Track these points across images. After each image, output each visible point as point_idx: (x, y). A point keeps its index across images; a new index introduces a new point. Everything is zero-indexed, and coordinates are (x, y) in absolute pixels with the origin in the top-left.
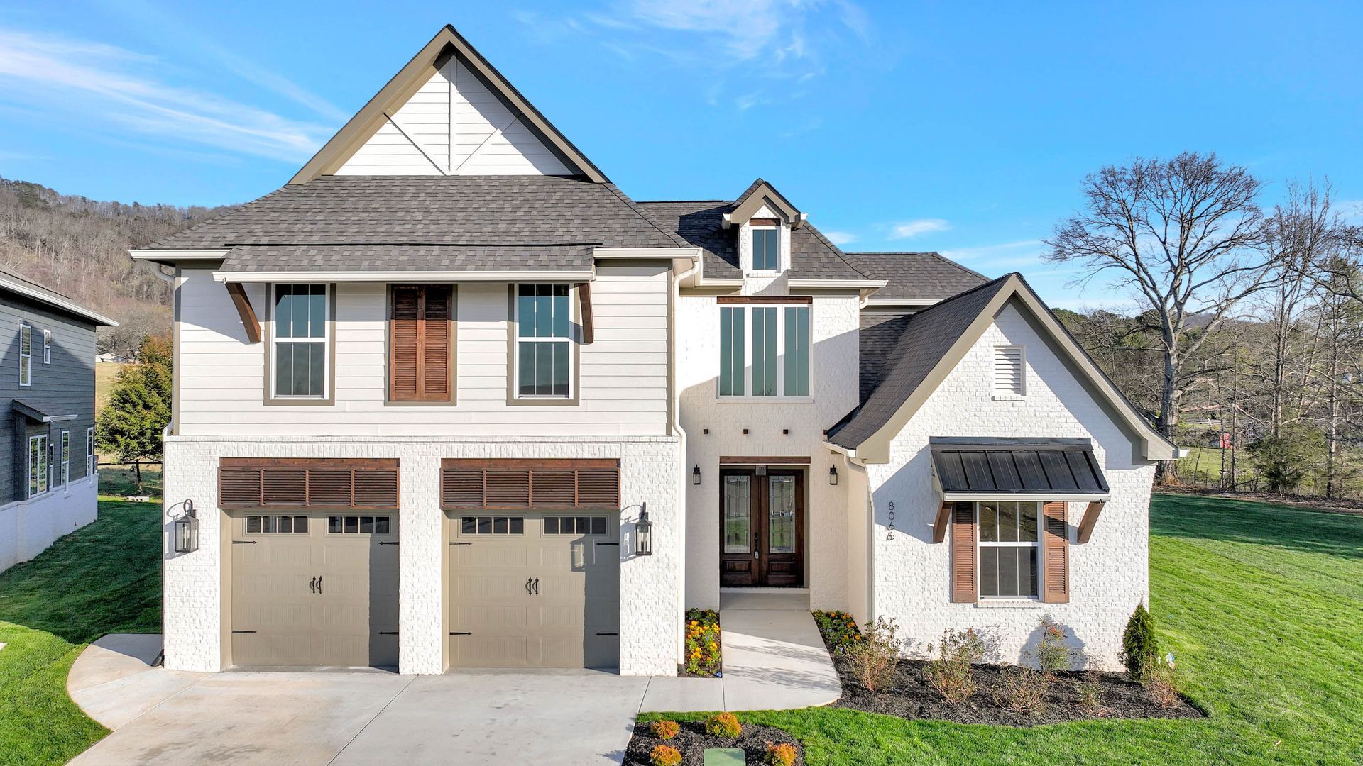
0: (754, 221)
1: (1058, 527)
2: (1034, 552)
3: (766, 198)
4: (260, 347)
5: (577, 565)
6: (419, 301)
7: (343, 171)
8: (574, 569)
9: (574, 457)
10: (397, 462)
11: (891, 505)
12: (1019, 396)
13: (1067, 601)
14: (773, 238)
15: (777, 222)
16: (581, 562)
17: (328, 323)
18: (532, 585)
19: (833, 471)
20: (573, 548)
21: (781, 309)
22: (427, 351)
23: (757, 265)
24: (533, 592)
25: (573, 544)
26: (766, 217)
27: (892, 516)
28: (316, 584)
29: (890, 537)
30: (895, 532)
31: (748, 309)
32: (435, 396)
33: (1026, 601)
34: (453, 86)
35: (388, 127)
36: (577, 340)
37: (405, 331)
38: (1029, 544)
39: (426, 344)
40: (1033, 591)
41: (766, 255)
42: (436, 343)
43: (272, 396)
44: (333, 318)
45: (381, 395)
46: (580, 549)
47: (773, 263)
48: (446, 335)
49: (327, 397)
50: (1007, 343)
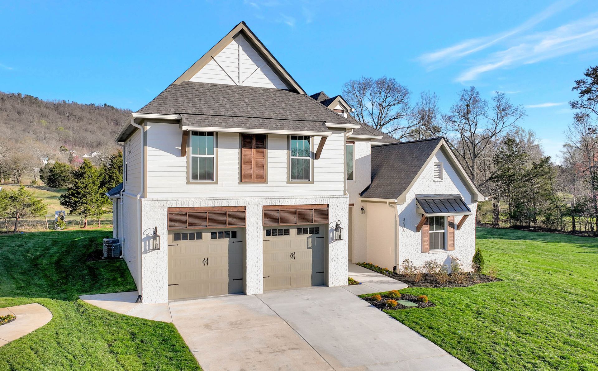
0: (335, 110)
1: (452, 225)
2: (444, 233)
3: (339, 101)
4: (184, 158)
5: (309, 246)
6: (253, 141)
7: (193, 80)
8: (308, 248)
9: (313, 204)
10: (245, 208)
11: (404, 219)
12: (440, 180)
13: (454, 249)
15: (343, 111)
16: (310, 245)
17: (215, 149)
18: (293, 255)
19: (362, 209)
20: (307, 240)
22: (257, 161)
24: (293, 258)
25: (308, 238)
26: (339, 109)
27: (404, 223)
28: (206, 261)
29: (404, 231)
30: (405, 229)
32: (260, 180)
33: (441, 250)
34: (240, 47)
35: (212, 62)
36: (313, 158)
37: (247, 153)
38: (443, 231)
39: (256, 159)
40: (444, 248)
42: (260, 158)
43: (191, 181)
44: (217, 147)
45: (237, 179)
46: (310, 240)
48: (264, 155)
49: (214, 180)
50: (438, 161)
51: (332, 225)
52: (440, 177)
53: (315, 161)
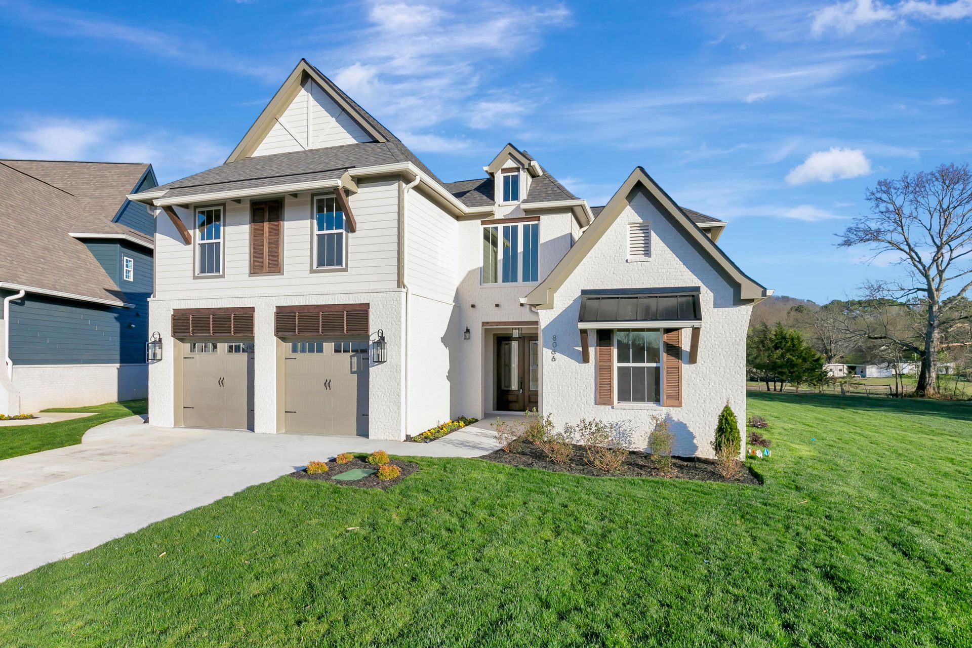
0: (504, 171)
1: (674, 350)
2: (657, 369)
3: (510, 154)
4: (192, 246)
5: (353, 370)
7: (256, 154)
8: (352, 372)
9: (345, 303)
10: (253, 309)
11: (554, 336)
12: (647, 259)
13: (680, 405)
14: (516, 180)
15: (518, 169)
16: (355, 369)
17: (222, 231)
18: (328, 383)
20: (351, 359)
21: (520, 226)
22: (270, 243)
23: (506, 198)
24: (328, 388)
25: (351, 357)
26: (511, 166)
27: (555, 345)
28: (221, 382)
29: (554, 359)
30: (558, 355)
31: (500, 227)
32: (273, 269)
33: (652, 405)
34: (310, 95)
35: (277, 126)
36: (347, 231)
37: (258, 232)
38: (654, 365)
39: (269, 239)
40: (657, 400)
41: (512, 192)
42: (273, 238)
43: (196, 275)
44: (224, 225)
45: (247, 271)
46: (355, 360)
47: (515, 197)
48: (276, 234)
49: (221, 273)
50: (641, 221)
51: (374, 338)
52: (647, 252)
53: (350, 235)
